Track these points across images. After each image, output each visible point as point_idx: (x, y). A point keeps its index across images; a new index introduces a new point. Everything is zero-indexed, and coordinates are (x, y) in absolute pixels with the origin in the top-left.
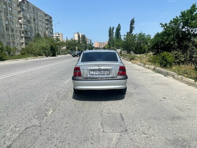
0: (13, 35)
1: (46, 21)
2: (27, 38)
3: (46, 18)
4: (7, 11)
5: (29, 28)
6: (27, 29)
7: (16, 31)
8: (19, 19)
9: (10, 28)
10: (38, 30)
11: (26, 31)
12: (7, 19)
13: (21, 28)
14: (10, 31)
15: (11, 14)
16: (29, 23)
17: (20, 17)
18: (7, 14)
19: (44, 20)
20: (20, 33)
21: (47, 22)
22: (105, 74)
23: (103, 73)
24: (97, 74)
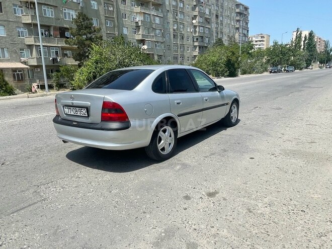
0: (182, 45)
1: (237, 16)
2: (203, 47)
3: (238, 10)
4: (177, 8)
5: (207, 31)
6: (204, 33)
7: (188, 38)
8: (193, 19)
9: (179, 34)
10: (222, 33)
11: (202, 37)
12: (176, 22)
13: (195, 32)
14: (179, 39)
15: (182, 13)
16: (209, 23)
17: (195, 16)
18: (177, 13)
19: (234, 15)
20: (193, 40)
21: (238, 18)
22: (82, 115)
23: (79, 113)
24: (72, 113)
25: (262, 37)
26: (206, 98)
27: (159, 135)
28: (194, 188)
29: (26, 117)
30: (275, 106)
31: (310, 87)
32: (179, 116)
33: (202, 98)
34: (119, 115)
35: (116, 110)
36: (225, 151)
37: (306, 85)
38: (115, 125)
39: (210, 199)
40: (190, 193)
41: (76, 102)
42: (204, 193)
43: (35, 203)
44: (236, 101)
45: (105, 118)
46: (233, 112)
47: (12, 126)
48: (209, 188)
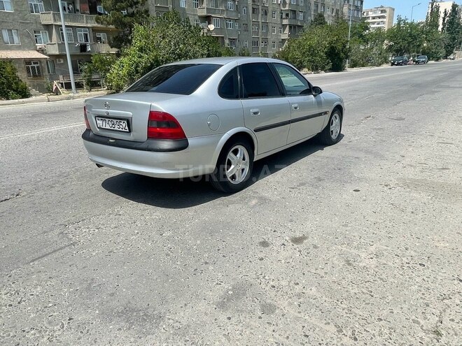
0: (266, 24)
2: (295, 27)
5: (302, 3)
6: (297, 5)
7: (273, 13)
9: (260, 7)
10: (323, 5)
11: (294, 12)
13: (284, 4)
14: (260, 15)
20: (282, 16)
22: (120, 129)
23: (116, 126)
24: (108, 127)
25: (382, 11)
26: (296, 105)
27: (228, 157)
28: (274, 231)
29: (46, 130)
30: (396, 115)
31: (449, 87)
32: (256, 131)
33: (290, 104)
34: (172, 131)
35: (168, 124)
36: (320, 179)
37: (442, 84)
38: (166, 144)
39: (296, 246)
40: (268, 237)
41: (113, 112)
42: (287, 238)
43: (61, 249)
44: (339, 109)
45: (153, 134)
46: (334, 125)
47: (27, 142)
48: (295, 232)
